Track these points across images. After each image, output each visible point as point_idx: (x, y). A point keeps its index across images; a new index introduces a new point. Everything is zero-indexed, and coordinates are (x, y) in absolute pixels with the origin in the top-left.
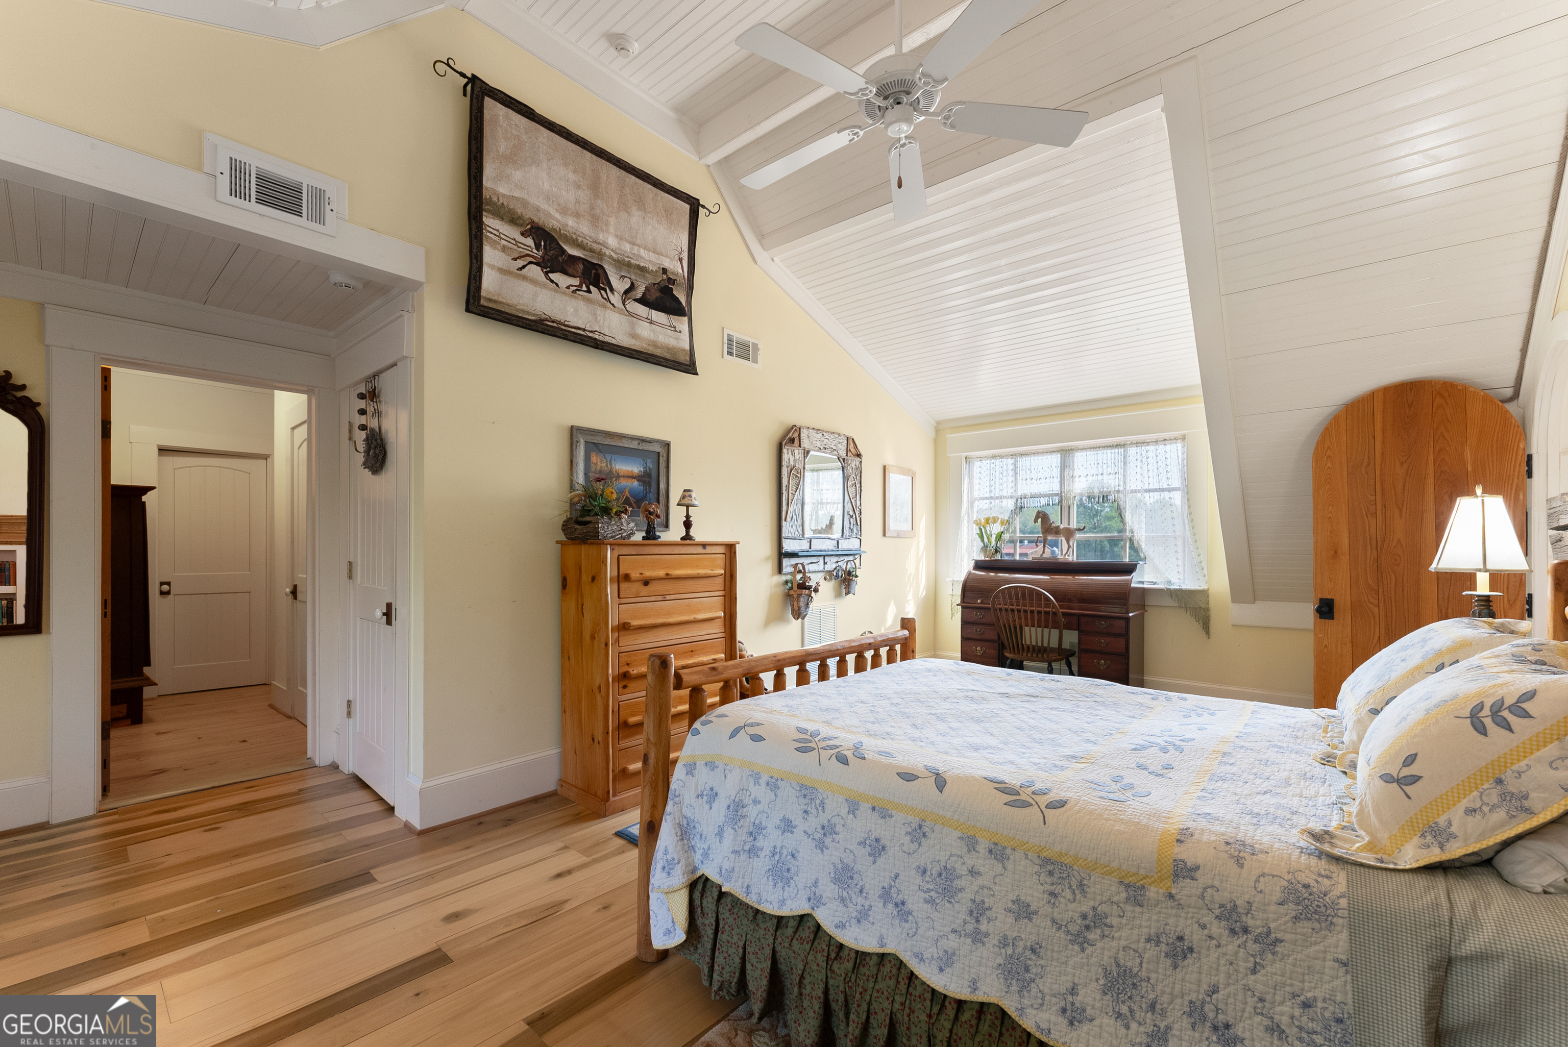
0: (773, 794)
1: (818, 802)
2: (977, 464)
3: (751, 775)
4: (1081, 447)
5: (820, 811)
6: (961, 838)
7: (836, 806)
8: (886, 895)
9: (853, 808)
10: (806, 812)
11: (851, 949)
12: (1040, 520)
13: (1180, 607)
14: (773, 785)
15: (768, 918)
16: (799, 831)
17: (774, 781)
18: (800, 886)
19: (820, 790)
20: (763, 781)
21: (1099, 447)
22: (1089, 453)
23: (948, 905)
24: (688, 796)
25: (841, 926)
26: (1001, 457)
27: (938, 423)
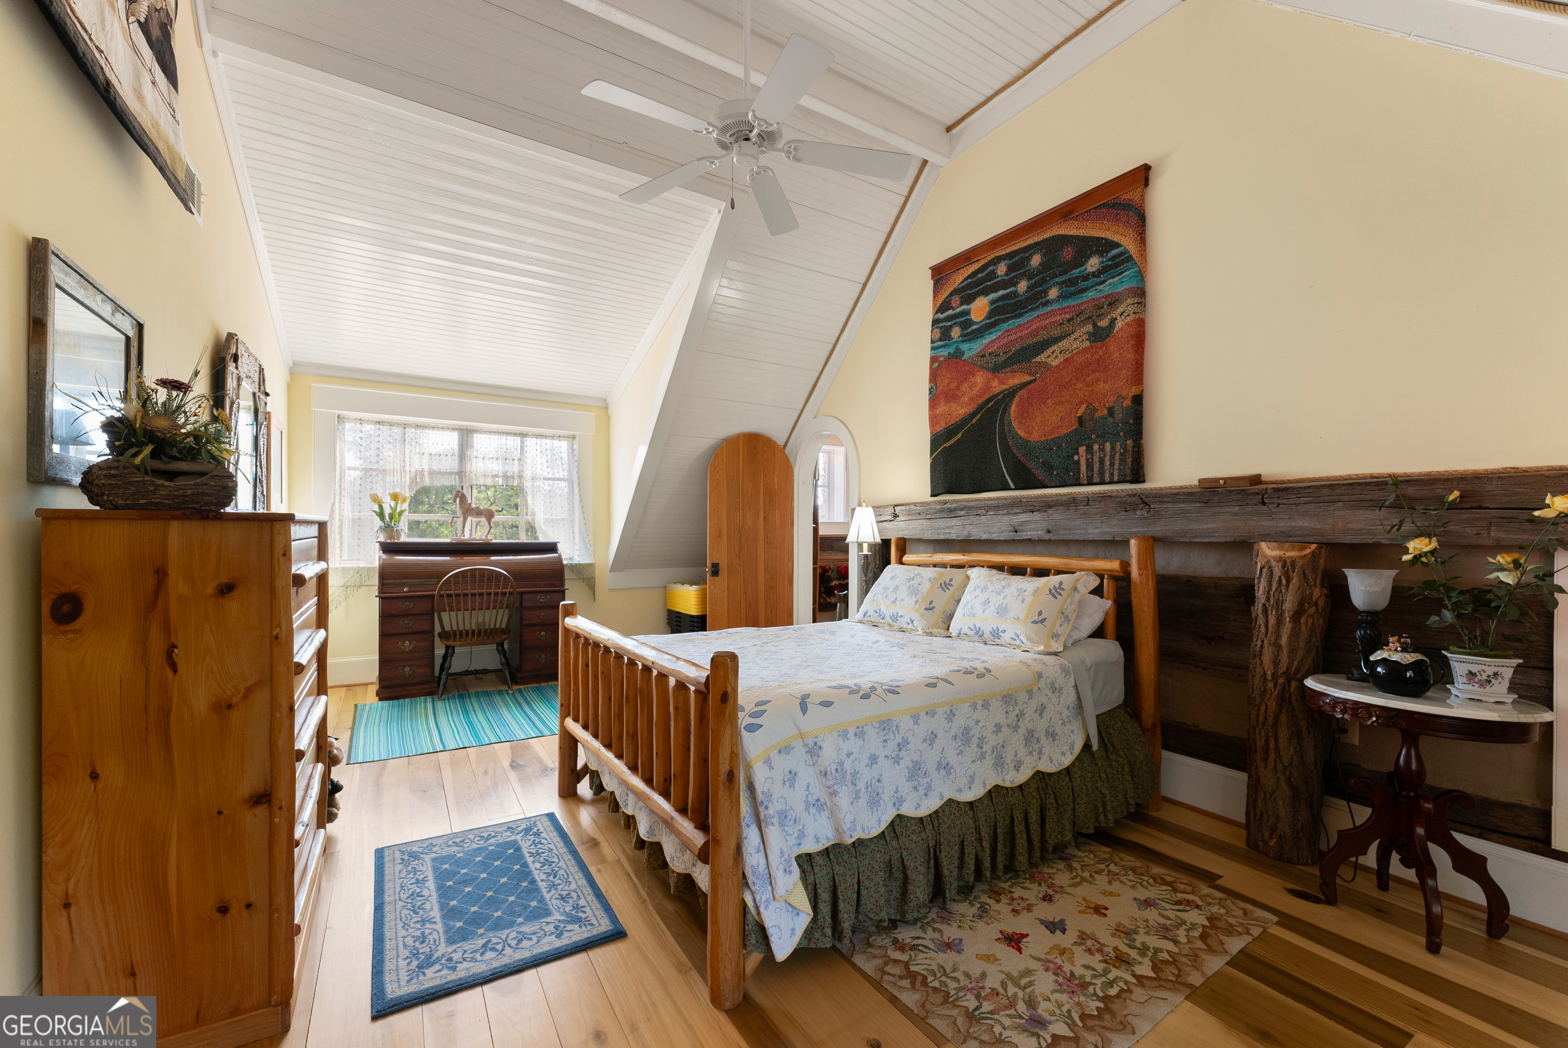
0: (861, 740)
1: (894, 728)
2: (348, 425)
3: (839, 735)
4: (486, 429)
5: (896, 734)
6: (970, 706)
7: (906, 723)
8: (939, 766)
9: (916, 719)
10: (885, 741)
11: (926, 817)
12: (458, 500)
13: (579, 579)
14: (860, 734)
15: (868, 844)
16: (881, 760)
17: (860, 729)
18: (887, 800)
19: (895, 719)
20: (851, 735)
21: (503, 433)
22: (494, 438)
23: (968, 749)
24: (778, 791)
25: (918, 806)
26: (391, 424)
27: (295, 364)
